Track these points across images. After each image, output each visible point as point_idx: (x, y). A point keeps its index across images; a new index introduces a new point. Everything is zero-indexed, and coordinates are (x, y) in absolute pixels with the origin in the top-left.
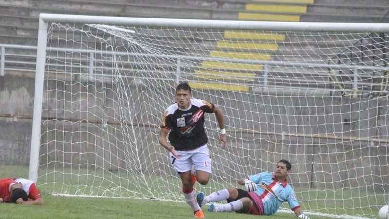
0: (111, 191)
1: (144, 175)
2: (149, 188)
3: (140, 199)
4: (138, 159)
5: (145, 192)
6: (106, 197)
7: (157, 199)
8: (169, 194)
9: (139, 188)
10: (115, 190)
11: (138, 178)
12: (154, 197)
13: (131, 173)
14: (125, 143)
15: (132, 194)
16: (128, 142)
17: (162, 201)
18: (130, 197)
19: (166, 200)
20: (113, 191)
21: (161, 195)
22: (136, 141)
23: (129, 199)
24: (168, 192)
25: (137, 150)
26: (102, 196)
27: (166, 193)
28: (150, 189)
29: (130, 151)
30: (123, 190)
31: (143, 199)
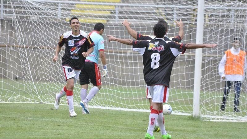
0: (14, 98)
1: (36, 87)
2: (38, 96)
3: (33, 104)
4: (31, 77)
5: (36, 98)
6: (10, 102)
7: (44, 103)
8: (52, 99)
9: (32, 96)
10: (16, 98)
11: (31, 89)
12: (42, 101)
13: (27, 86)
14: (23, 67)
15: (27, 100)
16: (25, 66)
17: (47, 104)
18: (26, 102)
19: (50, 103)
20: (15, 98)
21: (47, 100)
22: (29, 65)
23: (25, 103)
24: (52, 98)
25: (30, 71)
26: (7, 102)
27: (50, 98)
28: (40, 96)
29: (26, 72)
30: (21, 98)
31: (35, 103)
